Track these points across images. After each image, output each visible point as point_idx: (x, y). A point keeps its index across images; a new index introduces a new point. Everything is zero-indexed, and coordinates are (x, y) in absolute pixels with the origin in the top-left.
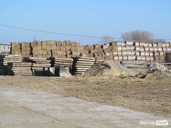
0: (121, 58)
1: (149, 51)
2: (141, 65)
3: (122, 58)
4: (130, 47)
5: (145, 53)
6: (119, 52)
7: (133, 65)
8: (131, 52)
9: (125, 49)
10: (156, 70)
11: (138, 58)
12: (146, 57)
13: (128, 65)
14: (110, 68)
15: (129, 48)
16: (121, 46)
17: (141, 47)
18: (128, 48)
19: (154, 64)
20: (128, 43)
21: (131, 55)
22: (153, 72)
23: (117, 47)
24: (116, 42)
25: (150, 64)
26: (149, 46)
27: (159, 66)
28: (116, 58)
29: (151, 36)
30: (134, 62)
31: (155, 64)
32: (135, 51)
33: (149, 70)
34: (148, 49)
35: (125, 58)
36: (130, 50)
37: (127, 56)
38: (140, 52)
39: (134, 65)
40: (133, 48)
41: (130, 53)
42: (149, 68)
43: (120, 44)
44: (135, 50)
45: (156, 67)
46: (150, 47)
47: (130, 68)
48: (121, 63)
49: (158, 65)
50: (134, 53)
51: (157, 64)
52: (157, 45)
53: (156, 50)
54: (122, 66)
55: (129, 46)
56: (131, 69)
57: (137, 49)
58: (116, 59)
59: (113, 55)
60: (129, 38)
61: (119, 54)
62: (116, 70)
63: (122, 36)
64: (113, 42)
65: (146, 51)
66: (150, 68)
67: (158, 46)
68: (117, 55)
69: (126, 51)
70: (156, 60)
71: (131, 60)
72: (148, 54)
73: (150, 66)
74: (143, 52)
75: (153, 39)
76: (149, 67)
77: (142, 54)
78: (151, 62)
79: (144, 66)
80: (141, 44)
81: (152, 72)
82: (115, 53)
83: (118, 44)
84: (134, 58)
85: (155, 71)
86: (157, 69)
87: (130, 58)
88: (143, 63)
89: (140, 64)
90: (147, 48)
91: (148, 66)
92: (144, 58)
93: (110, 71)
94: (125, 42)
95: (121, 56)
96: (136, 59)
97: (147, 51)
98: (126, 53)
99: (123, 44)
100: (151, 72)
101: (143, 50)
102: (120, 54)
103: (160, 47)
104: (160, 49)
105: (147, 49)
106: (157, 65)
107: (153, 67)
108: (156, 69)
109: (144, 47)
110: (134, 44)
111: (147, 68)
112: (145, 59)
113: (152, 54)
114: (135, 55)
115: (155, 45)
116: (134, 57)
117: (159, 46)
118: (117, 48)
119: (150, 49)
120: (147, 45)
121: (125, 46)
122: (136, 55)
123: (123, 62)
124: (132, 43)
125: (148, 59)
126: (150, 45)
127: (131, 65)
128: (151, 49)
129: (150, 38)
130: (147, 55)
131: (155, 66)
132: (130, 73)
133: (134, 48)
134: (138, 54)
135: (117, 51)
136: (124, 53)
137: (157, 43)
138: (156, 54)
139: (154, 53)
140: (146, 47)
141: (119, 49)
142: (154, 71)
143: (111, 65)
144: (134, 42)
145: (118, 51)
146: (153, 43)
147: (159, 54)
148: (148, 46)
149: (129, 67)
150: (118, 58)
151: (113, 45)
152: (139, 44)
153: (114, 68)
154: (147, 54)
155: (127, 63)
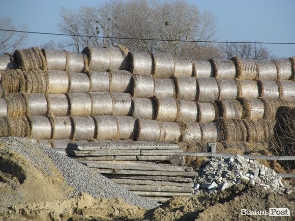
0: (62, 128)
1: (197, 98)
2: (167, 162)
3: (69, 127)
4: (111, 77)
5: (178, 105)
6: (56, 100)
7: (128, 163)
8: (115, 101)
9: (86, 84)
10: (245, 190)
11: (146, 130)
12: (183, 126)
13: (105, 164)
14: (22, 179)
15: (105, 82)
16: (65, 70)
17: (162, 77)
18: (99, 81)
19: (227, 161)
20: (97, 58)
21: (111, 116)
22: (230, 198)
23: (47, 76)
24: (43, 51)
25: (206, 160)
26: (198, 72)
27: (250, 172)
28: (41, 128)
29: (201, 26)
30: (134, 149)
31: (232, 160)
32: (132, 95)
33: (204, 188)
34: (194, 88)
35: (85, 128)
36: (108, 93)
37: (95, 118)
38: (155, 102)
39: (134, 164)
40: (121, 82)
41: (106, 105)
42: (201, 180)
43: (62, 60)
44: (131, 89)
45: (236, 172)
46: (204, 79)
47: (113, 175)
48: (71, 151)
49: (246, 166)
50: (128, 106)
51: (241, 158)
52: (232, 70)
53: (228, 91)
54: (80, 166)
55: (103, 71)
56: (121, 180)
57: (143, 86)
58: (40, 135)
59: (26, 114)
60: (100, 35)
61: (54, 107)
62: (49, 189)
63: (68, 22)
64: (27, 52)
65: (183, 98)
66: (209, 180)
67: (238, 74)
68: (47, 115)
69: (89, 94)
70: (230, 141)
71: (111, 140)
72: (194, 112)
73: (208, 170)
74: (167, 100)
75: (211, 39)
76: (201, 173)
77: (166, 110)
78: (210, 150)
79: (179, 169)
80: (159, 64)
81: (228, 199)
82: (36, 105)
83: (51, 60)
84: (128, 129)
85: (240, 194)
86: (248, 186)
87: (107, 128)
88: (176, 157)
89: (164, 158)
90: (190, 83)
91: (201, 167)
92: (173, 132)
93: (23, 190)
94: (87, 53)
95: (67, 118)
96: (135, 135)
97: (190, 96)
98: (88, 106)
99: (76, 63)
100: (222, 201)
101: (170, 91)
102: (58, 107)
103: (248, 81)
104: (250, 91)
105: (188, 89)
106: (239, 167)
107: (223, 176)
108: (243, 186)
109: (174, 80)
110: (128, 65)
111: (192, 177)
112: (177, 133)
113: (209, 113)
114: (131, 113)
115: (226, 71)
116: (129, 123)
117: (243, 73)
118: (47, 83)
119: (202, 89)
120: (189, 68)
121: (83, 71)
122: (136, 113)
123: (82, 149)
124: (118, 60)
125: (193, 134)
126: (204, 71)
127: (119, 165)
128: (208, 90)
129: (197, 38)
130: (189, 119)
131: (231, 168)
132: (117, 201)
133: (127, 82)
134: (148, 110)
135: (44, 94)
136: (78, 106)
137: (234, 61)
138: (229, 113)
139: (219, 106)
140: (185, 79)
141: (58, 83)
142: (233, 193)
143: (28, 160)
144: (127, 52)
145: (50, 96)
146: (215, 60)
147: (246, 114)
148: (194, 74)
149: (108, 172)
150: (49, 128)
151: (27, 64)
152: (150, 63)
153: (40, 176)
154: (189, 111)
155: (102, 153)
